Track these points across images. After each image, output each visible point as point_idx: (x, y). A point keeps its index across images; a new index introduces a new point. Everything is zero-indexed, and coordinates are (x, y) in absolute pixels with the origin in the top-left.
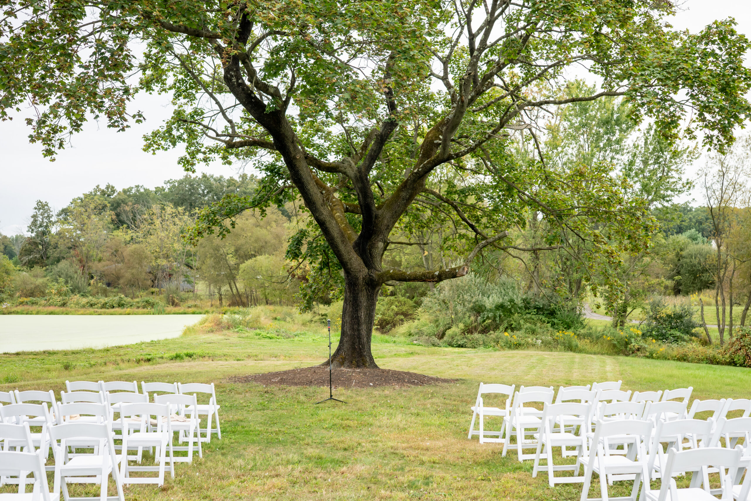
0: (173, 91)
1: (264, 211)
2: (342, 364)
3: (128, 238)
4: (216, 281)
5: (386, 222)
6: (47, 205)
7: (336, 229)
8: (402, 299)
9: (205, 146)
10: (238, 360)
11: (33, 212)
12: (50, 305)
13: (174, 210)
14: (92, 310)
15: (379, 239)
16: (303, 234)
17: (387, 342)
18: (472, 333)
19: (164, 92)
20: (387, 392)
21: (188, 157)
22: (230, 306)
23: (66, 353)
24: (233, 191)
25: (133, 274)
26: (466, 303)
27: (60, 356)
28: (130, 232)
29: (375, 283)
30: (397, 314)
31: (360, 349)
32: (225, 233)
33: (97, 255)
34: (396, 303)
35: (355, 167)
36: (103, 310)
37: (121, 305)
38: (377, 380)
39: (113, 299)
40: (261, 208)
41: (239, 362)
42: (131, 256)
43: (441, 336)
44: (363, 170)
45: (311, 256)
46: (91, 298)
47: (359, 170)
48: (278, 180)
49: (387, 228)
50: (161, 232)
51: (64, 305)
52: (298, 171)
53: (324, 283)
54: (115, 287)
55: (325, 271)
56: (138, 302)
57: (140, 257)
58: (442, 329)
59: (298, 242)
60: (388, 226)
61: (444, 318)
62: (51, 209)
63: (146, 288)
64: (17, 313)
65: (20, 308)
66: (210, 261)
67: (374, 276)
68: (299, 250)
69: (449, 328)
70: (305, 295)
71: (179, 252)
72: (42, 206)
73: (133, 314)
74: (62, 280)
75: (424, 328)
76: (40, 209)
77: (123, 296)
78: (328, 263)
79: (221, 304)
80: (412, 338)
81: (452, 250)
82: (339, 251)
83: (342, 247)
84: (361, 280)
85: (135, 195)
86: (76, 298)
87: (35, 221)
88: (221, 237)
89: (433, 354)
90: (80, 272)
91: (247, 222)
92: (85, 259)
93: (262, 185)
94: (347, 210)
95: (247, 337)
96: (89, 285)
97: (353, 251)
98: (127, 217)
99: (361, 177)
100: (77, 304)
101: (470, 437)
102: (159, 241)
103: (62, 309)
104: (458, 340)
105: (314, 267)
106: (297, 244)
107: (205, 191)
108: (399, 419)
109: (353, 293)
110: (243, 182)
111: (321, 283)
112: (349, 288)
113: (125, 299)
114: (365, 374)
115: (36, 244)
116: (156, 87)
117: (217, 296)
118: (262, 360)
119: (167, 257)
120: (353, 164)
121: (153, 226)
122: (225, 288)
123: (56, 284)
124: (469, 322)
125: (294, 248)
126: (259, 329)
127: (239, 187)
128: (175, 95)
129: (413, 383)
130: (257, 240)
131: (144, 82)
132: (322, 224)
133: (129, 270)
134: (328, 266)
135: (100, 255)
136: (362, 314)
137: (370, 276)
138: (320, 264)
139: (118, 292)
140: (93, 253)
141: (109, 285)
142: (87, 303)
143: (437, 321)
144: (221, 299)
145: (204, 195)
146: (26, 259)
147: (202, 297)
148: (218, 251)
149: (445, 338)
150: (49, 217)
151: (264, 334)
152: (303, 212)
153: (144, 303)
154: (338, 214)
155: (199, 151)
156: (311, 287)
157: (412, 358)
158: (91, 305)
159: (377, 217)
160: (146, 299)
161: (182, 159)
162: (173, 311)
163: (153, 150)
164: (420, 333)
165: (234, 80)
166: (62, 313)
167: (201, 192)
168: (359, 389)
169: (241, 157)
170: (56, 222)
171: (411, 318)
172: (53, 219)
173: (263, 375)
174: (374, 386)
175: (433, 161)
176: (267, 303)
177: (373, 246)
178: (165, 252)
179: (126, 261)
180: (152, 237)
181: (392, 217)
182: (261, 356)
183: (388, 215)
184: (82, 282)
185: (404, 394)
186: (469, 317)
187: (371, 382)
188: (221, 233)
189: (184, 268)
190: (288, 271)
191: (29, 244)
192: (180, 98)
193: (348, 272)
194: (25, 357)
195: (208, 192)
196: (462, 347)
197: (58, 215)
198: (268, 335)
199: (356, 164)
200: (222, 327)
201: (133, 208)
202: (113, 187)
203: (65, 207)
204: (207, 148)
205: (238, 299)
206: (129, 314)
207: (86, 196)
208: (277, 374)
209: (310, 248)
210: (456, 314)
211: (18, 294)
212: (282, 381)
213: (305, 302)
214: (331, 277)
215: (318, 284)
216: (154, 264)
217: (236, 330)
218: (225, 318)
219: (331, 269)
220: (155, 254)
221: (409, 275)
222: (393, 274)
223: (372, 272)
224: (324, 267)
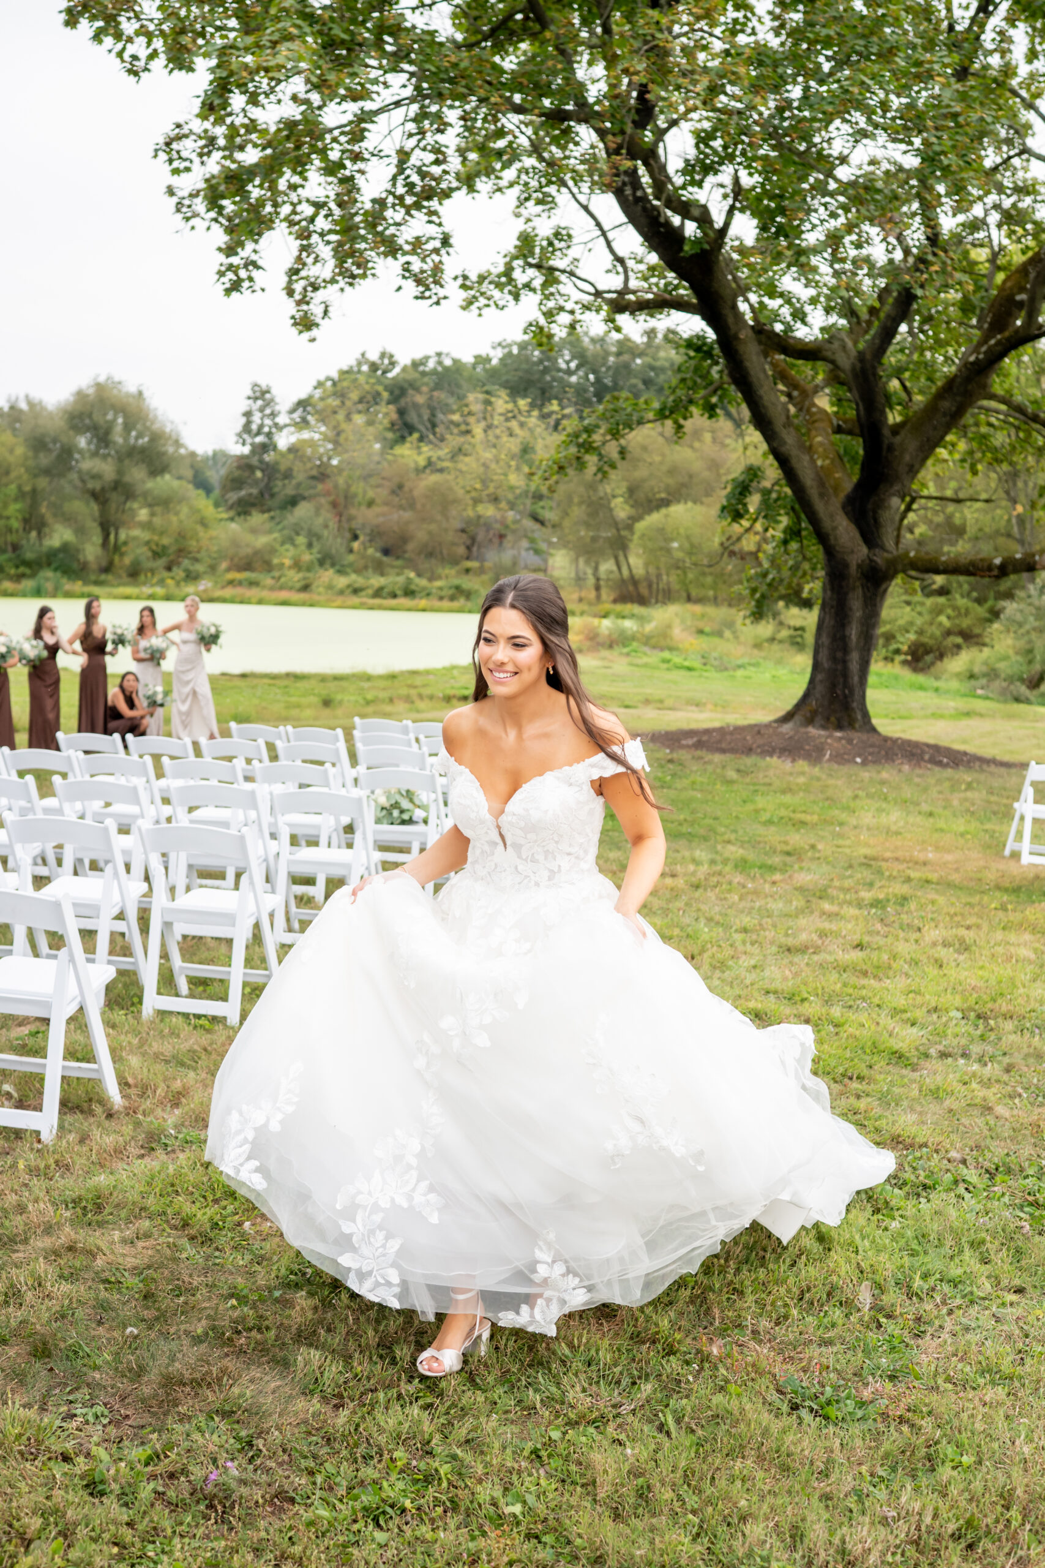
1: (679, 427)
2: (810, 721)
3: (422, 461)
4: (588, 551)
6: (268, 392)
7: (810, 470)
8: (962, 602)
10: (627, 707)
11: (245, 405)
12: (281, 588)
13: (510, 406)
14: (356, 600)
15: (893, 491)
16: (753, 473)
17: (921, 688)
19: (498, 194)
20: (884, 775)
22: (615, 601)
23: (323, 679)
24: (628, 364)
25: (430, 533)
27: (313, 682)
28: (425, 449)
29: (882, 574)
30: (948, 633)
31: (846, 697)
32: (606, 468)
33: (365, 492)
34: (950, 611)
35: (854, 353)
36: (377, 601)
37: (409, 593)
38: (871, 754)
39: (393, 580)
40: (676, 422)
42: (427, 497)
43: (1037, 682)
44: (868, 357)
45: (766, 516)
46: (354, 577)
47: (861, 356)
48: (711, 366)
49: (911, 471)
50: (485, 449)
51: (306, 588)
52: (741, 362)
53: (791, 568)
54: (398, 558)
55: (794, 545)
56: (441, 589)
57: (444, 501)
58: (1038, 667)
59: (743, 489)
60: (913, 466)
62: (277, 400)
63: (454, 561)
64: (224, 600)
65: (228, 592)
66: (578, 512)
67: (879, 561)
68: (745, 505)
70: (754, 591)
71: (518, 491)
72: (261, 395)
73: (433, 610)
74: (301, 540)
75: (1002, 666)
76: (256, 399)
77: (412, 575)
78: (800, 531)
79: (598, 597)
80: (973, 682)
82: (813, 513)
83: (819, 506)
84: (853, 569)
85: (434, 372)
86: (327, 575)
87: (248, 423)
88: (600, 476)
89: (1011, 717)
90: (333, 524)
92: (341, 500)
93: (679, 376)
94: (839, 430)
95: (646, 665)
96: (351, 551)
97: (841, 512)
98: (420, 416)
99: (863, 371)
100: (330, 587)
101: (1007, 852)
102: (482, 469)
103: (302, 596)
106: (740, 493)
107: (573, 365)
108: (894, 817)
109: (839, 593)
110: (649, 344)
111: (786, 568)
112: (831, 582)
113: (417, 580)
114: (850, 741)
115: (251, 468)
116: (483, 185)
117: (591, 581)
118: (670, 709)
119: (495, 500)
120: (849, 344)
121: (468, 437)
122: (607, 566)
123: (291, 548)
125: (734, 502)
126: (671, 649)
127: (640, 355)
128: (518, 198)
129: (940, 764)
130: (672, 471)
131: (463, 176)
132: (783, 461)
133: (425, 526)
135: (371, 494)
136: (853, 633)
137: (871, 560)
138: (785, 532)
139: (403, 568)
140: (358, 488)
141: (386, 552)
142: (349, 586)
143: (1028, 652)
144: (598, 588)
145: (569, 372)
146: (233, 497)
148: (595, 489)
149: (1043, 688)
150: (273, 415)
151: (677, 660)
153: (451, 592)
154: (819, 439)
156: (765, 575)
157: (965, 722)
158: (356, 591)
159: (891, 448)
160: (456, 582)
161: (531, 325)
163: (479, 309)
164: (992, 674)
165: (628, 191)
166: (303, 604)
167: (563, 366)
168: (835, 766)
170: (286, 426)
171: (977, 644)
172: (282, 419)
173: (667, 733)
174: (864, 763)
175: (1008, 339)
176: (689, 599)
177: (880, 505)
178: (491, 490)
179: (419, 506)
180: (467, 459)
181: (921, 449)
182: (669, 702)
183: (913, 445)
184: (336, 543)
185: (917, 780)
187: (859, 756)
188: (600, 470)
189: (529, 523)
190: (722, 544)
191: (239, 467)
192: (528, 204)
193: (830, 552)
194: (255, 681)
195: (578, 367)
197: (292, 411)
198: (686, 664)
199: (855, 343)
200: (599, 644)
201: (431, 398)
202: (391, 356)
203: (303, 395)
205: (631, 588)
206: (424, 610)
207: (343, 373)
208: (690, 733)
209: (766, 501)
211: (224, 565)
212: (699, 745)
213: (753, 603)
214: (804, 557)
215: (779, 570)
216: (470, 513)
217: (625, 650)
218: (606, 625)
219: (805, 542)
220: (474, 494)
221: (945, 562)
222: (914, 559)
223: (875, 555)
224: (792, 539)
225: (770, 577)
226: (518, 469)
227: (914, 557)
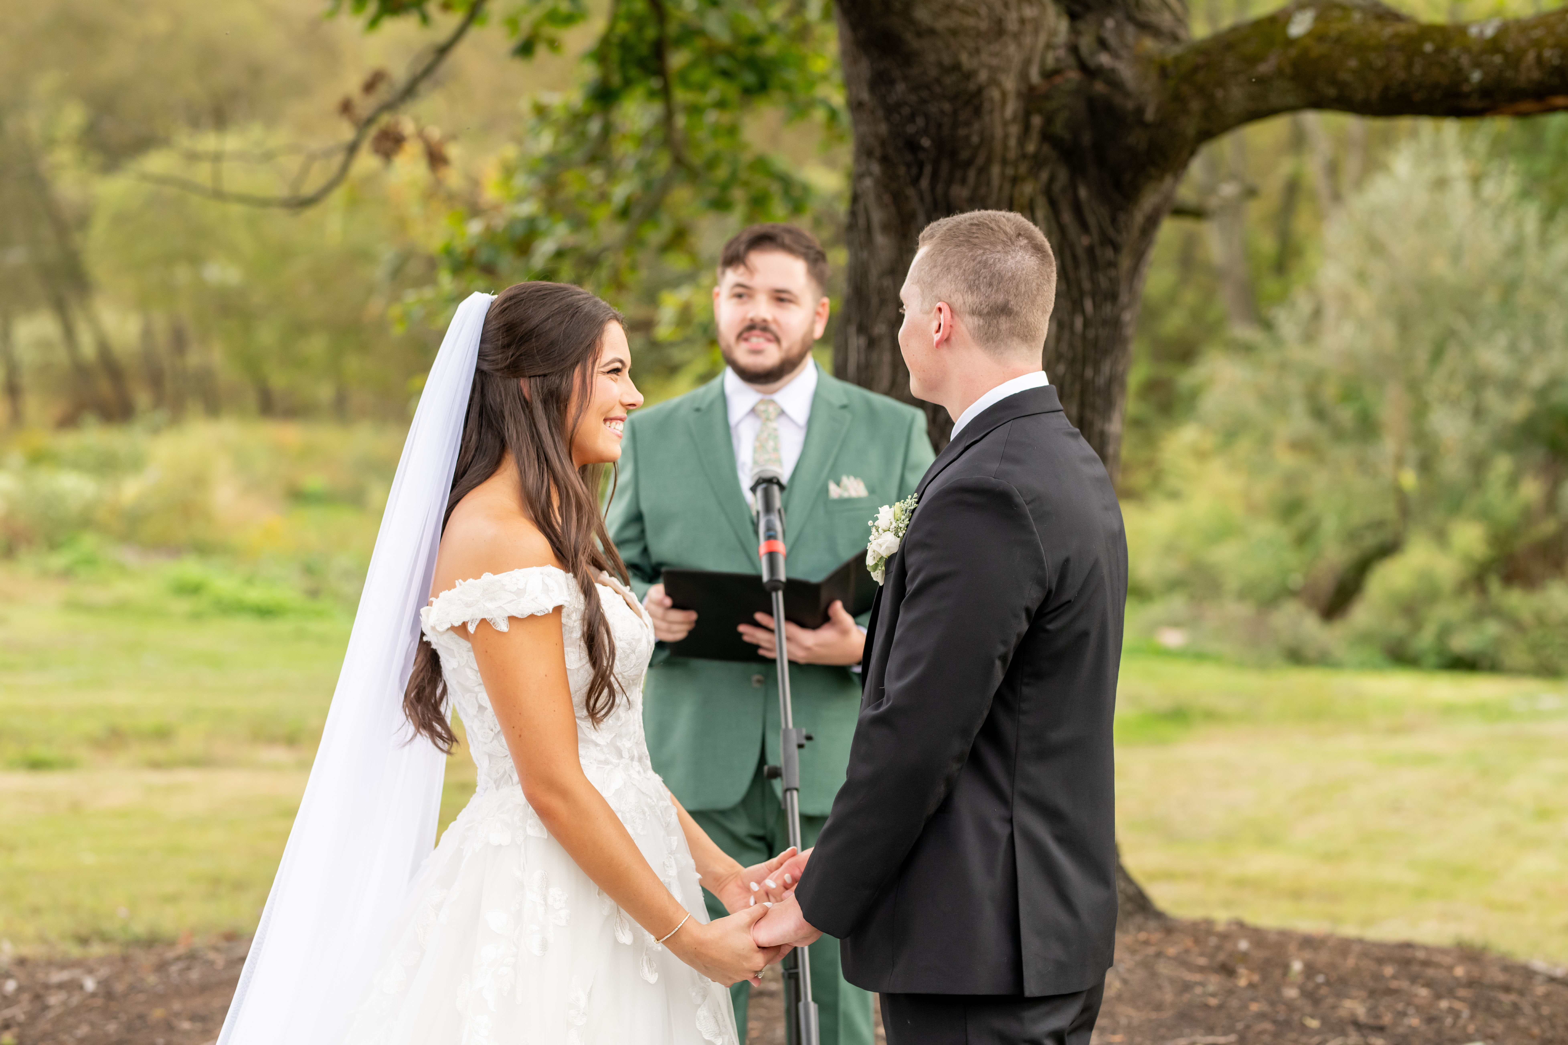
10: (36, 765)
22: (62, 422)
26: (1492, 398)
29: (1136, 139)
41: (39, 780)
43: (1337, 599)
55: (637, 112)
58: (1334, 554)
67: (1127, 72)
69: (1387, 550)
75: (1221, 555)
78: (659, 49)
79: (16, 415)
95: (121, 606)
104: (1445, 631)
105: (541, 112)
111: (602, 215)
122: (35, 332)
124: (1508, 511)
134: (661, 74)
137: (1089, 72)
138: (600, 55)
143: (1296, 507)
144: (13, 392)
149: (1360, 614)
151: (225, 584)
164: (1198, 583)
176: (266, 409)
186: (1513, 482)
190: (346, 106)
198: (255, 595)
205: (103, 384)
210: (1425, 466)
214: (679, 161)
215: (579, 223)
217: (58, 561)
219: (681, 95)
221: (1495, 45)
222: (1318, 50)
223: (1102, 44)
224: (628, 83)
225: (545, 248)
227: (1317, 35)
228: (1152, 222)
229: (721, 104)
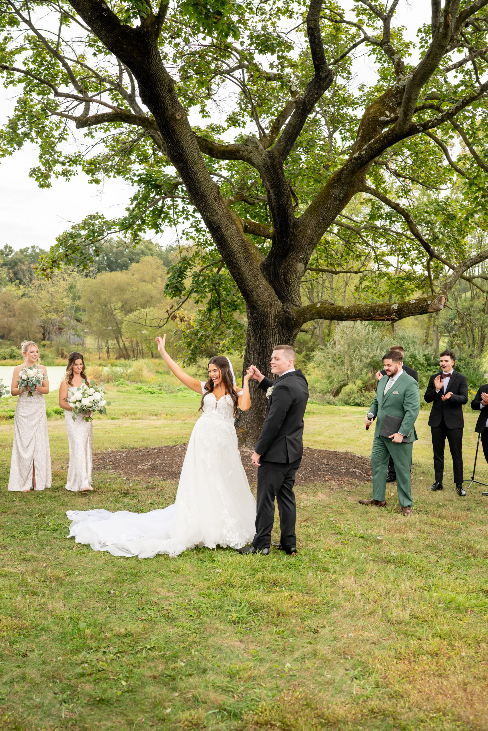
0: (23, 85)
3: (20, 293)
4: (102, 335)
5: (309, 232)
7: (236, 239)
9: (64, 154)
10: (113, 419)
15: (298, 258)
16: (186, 262)
18: (369, 391)
21: (43, 168)
22: (116, 359)
24: (122, 252)
25: (23, 327)
26: (363, 358)
28: (21, 286)
29: (293, 323)
35: (264, 152)
37: (12, 357)
39: (5, 350)
41: (114, 421)
42: (21, 309)
43: (336, 393)
44: (276, 155)
45: (196, 292)
47: (271, 155)
49: (311, 243)
50: (52, 287)
53: (213, 329)
54: (8, 340)
55: (215, 312)
57: (31, 312)
58: (336, 385)
59: (180, 273)
60: (313, 239)
61: (338, 375)
66: (97, 316)
67: (291, 312)
68: (182, 284)
69: (345, 385)
70: (189, 345)
71: (68, 307)
75: (318, 385)
77: (13, 348)
78: (219, 303)
79: (109, 357)
81: (370, 291)
82: (240, 274)
83: (245, 268)
84: (271, 319)
85: (31, 255)
89: (332, 413)
91: (133, 277)
93: (135, 203)
94: (246, 230)
95: (127, 391)
97: (260, 274)
98: (24, 275)
99: (273, 165)
102: (50, 295)
104: (355, 398)
105: (200, 311)
106: (179, 276)
109: (260, 338)
111: (209, 329)
112: (254, 330)
113: (17, 351)
117: (105, 350)
118: (140, 419)
119: (57, 311)
120: (261, 147)
121: (43, 281)
122: (112, 342)
124: (366, 378)
125: (174, 281)
126: (141, 382)
127: (127, 247)
128: (25, 88)
130: (143, 295)
133: (20, 323)
134: (219, 306)
137: (285, 312)
138: (209, 304)
139: (11, 345)
141: (2, 337)
143: (329, 377)
144: (108, 352)
147: (91, 350)
148: (106, 306)
149: (340, 396)
151: (145, 388)
152: (187, 239)
155: (56, 161)
156: (196, 334)
159: (295, 225)
161: (34, 170)
162: (62, 363)
164: (313, 390)
169: (112, 174)
175: (386, 137)
176: (153, 357)
177: (289, 269)
178: (55, 306)
179: (17, 314)
180: (42, 292)
181: (319, 226)
182: (139, 414)
183: (312, 223)
189: (73, 322)
190: (167, 312)
192: (32, 93)
196: (359, 406)
198: (150, 390)
199: (266, 147)
200: (103, 380)
201: (29, 267)
202: (11, 248)
204: (66, 157)
205: (124, 352)
209: (196, 282)
210: (352, 370)
213: (190, 352)
215: (206, 330)
216: (44, 317)
217: (116, 384)
218: (106, 370)
219: (222, 310)
220: (47, 308)
221: (348, 310)
222: (321, 309)
223: (287, 307)
224: (214, 308)
226: (67, 296)
227: (321, 307)
228: (296, 335)
229: (229, 312)
